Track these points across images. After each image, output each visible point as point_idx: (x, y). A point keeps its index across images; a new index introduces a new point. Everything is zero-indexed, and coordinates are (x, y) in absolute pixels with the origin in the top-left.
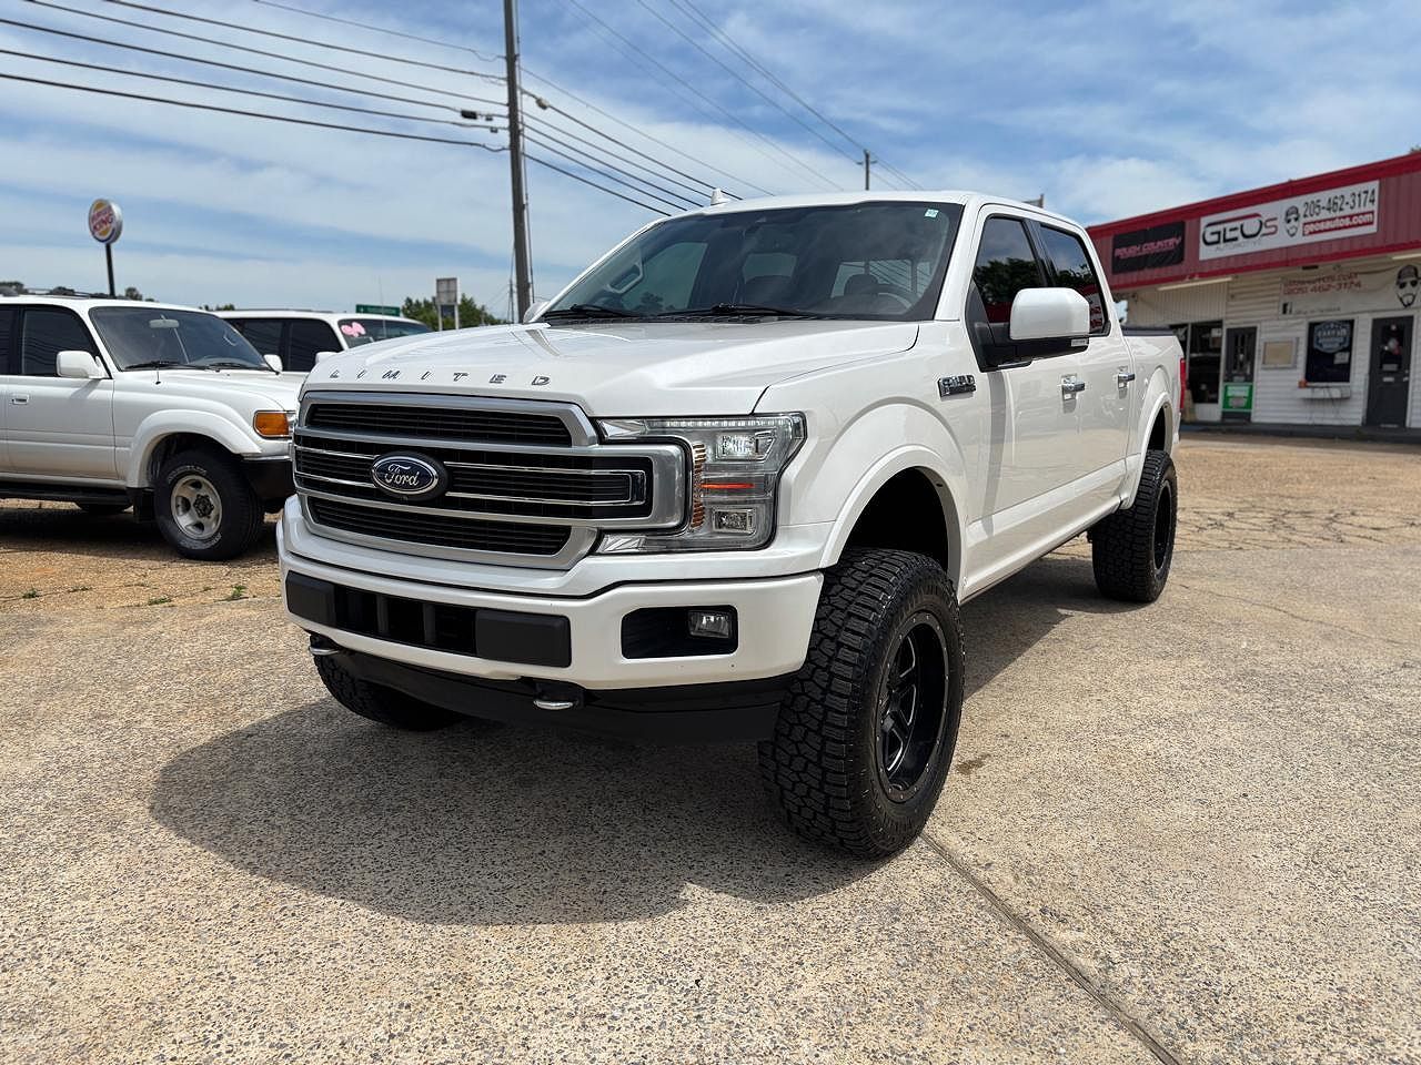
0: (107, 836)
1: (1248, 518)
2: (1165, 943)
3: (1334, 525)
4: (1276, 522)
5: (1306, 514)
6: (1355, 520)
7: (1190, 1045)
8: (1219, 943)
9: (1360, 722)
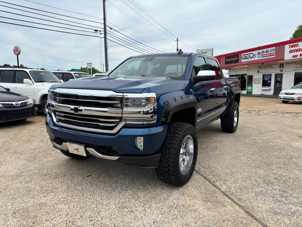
0: (49, 155)
1: (244, 111)
2: (209, 167)
3: (259, 113)
4: (248, 112)
5: (255, 111)
6: (263, 112)
7: (208, 177)
8: (216, 167)
9: (249, 141)
